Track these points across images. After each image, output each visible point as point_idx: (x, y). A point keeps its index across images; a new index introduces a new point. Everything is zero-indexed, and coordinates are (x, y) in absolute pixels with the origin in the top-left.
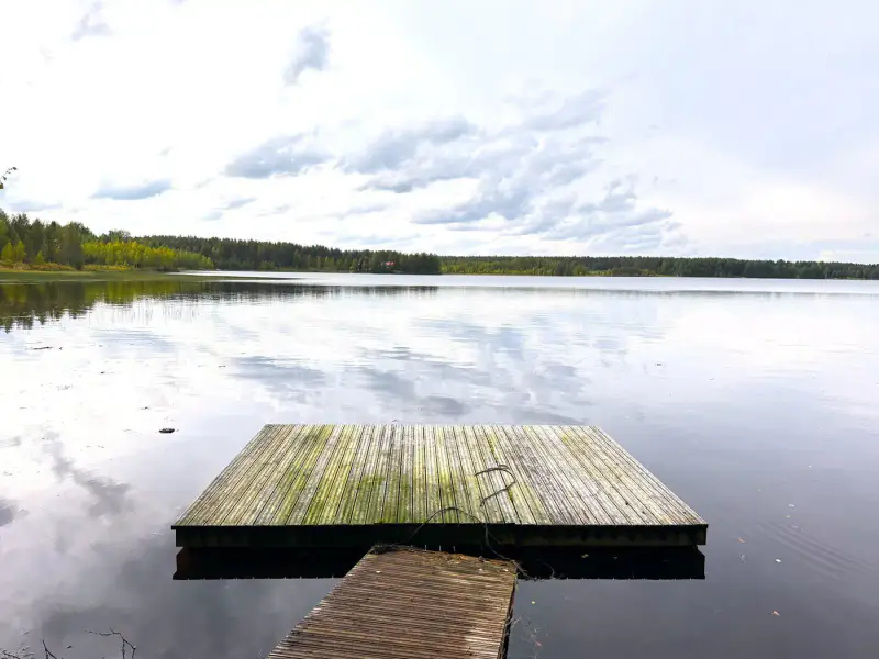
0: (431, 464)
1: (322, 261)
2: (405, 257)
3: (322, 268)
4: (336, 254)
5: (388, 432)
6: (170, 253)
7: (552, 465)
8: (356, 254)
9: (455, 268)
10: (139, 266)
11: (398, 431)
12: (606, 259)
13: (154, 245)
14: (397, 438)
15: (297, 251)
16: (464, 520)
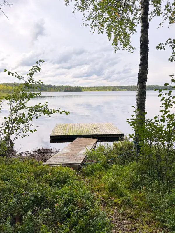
0: (85, 128)
1: (51, 89)
2: (73, 87)
3: (51, 91)
4: (54, 87)
5: (77, 125)
6: (11, 87)
7: (103, 128)
8: (60, 87)
9: (86, 90)
10: (3, 91)
11: (79, 124)
12: (125, 86)
13: (6, 86)
14: (79, 125)
15: (44, 86)
16: (90, 134)
